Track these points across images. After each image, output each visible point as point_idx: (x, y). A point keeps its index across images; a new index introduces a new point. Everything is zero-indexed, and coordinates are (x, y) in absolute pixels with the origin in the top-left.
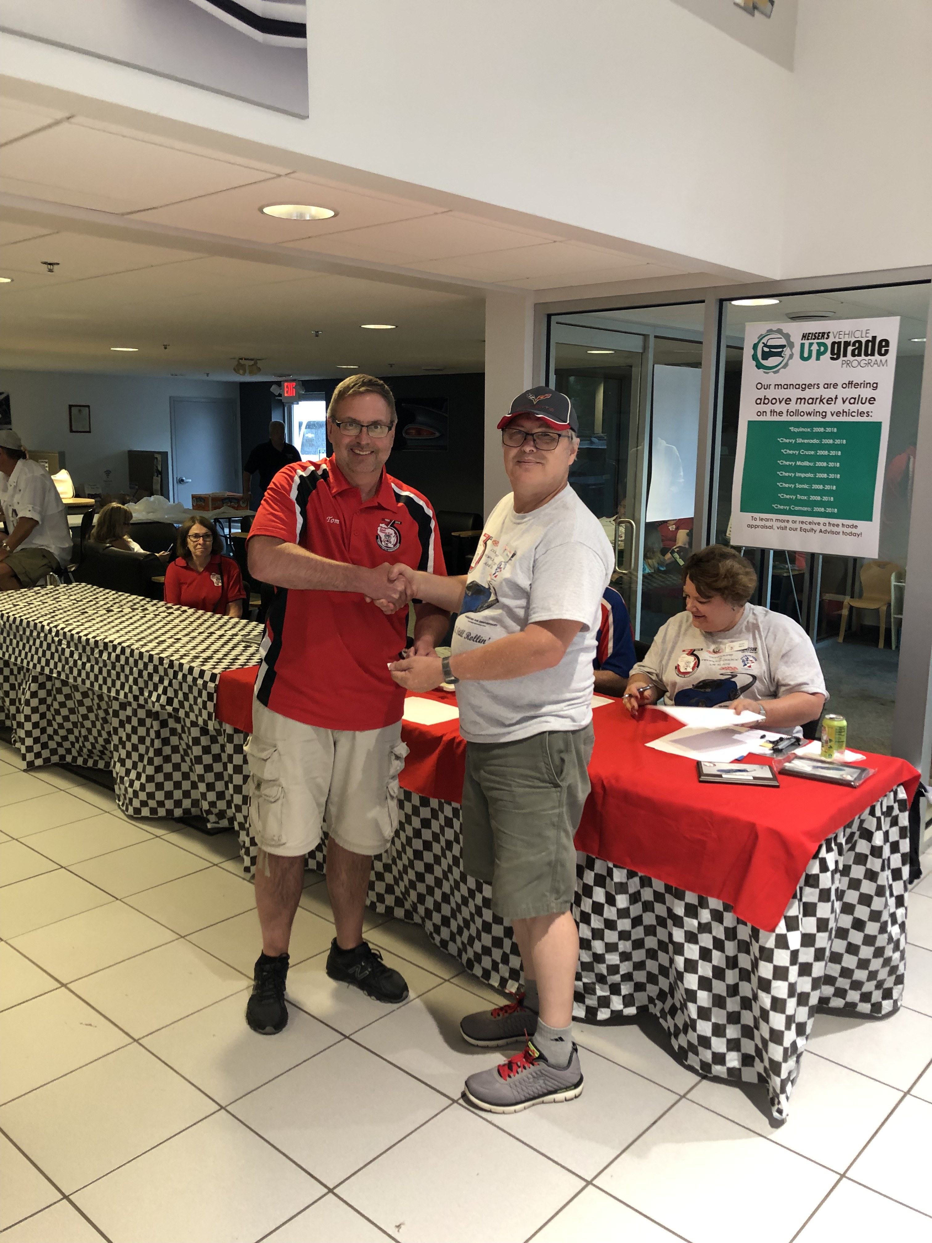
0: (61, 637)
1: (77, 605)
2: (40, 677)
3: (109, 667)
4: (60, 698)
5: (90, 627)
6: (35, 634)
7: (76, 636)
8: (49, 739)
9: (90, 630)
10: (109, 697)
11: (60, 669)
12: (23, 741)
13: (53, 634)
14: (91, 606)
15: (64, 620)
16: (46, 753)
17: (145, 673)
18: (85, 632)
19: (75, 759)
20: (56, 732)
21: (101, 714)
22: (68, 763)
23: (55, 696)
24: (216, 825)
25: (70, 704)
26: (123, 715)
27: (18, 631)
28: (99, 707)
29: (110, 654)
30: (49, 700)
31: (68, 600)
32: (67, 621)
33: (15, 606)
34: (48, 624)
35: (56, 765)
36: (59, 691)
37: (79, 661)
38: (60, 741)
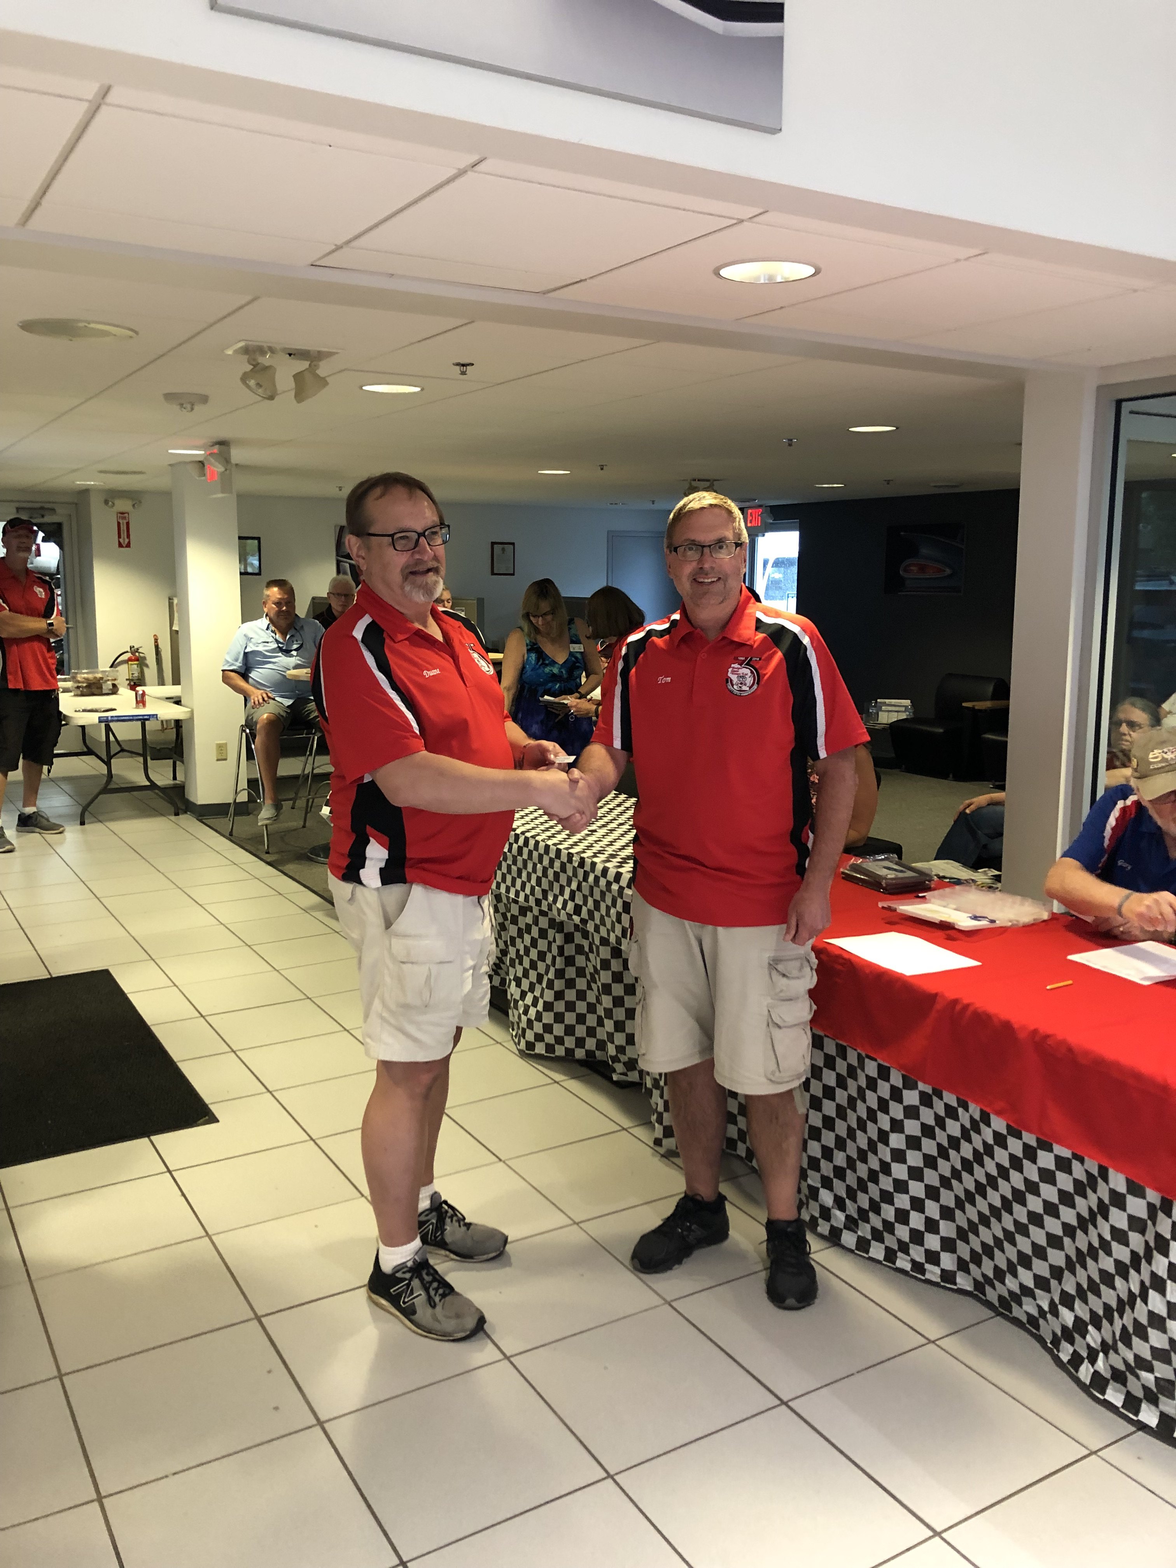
10: (508, 898)
17: (550, 872)
24: (623, 1078)
26: (522, 922)
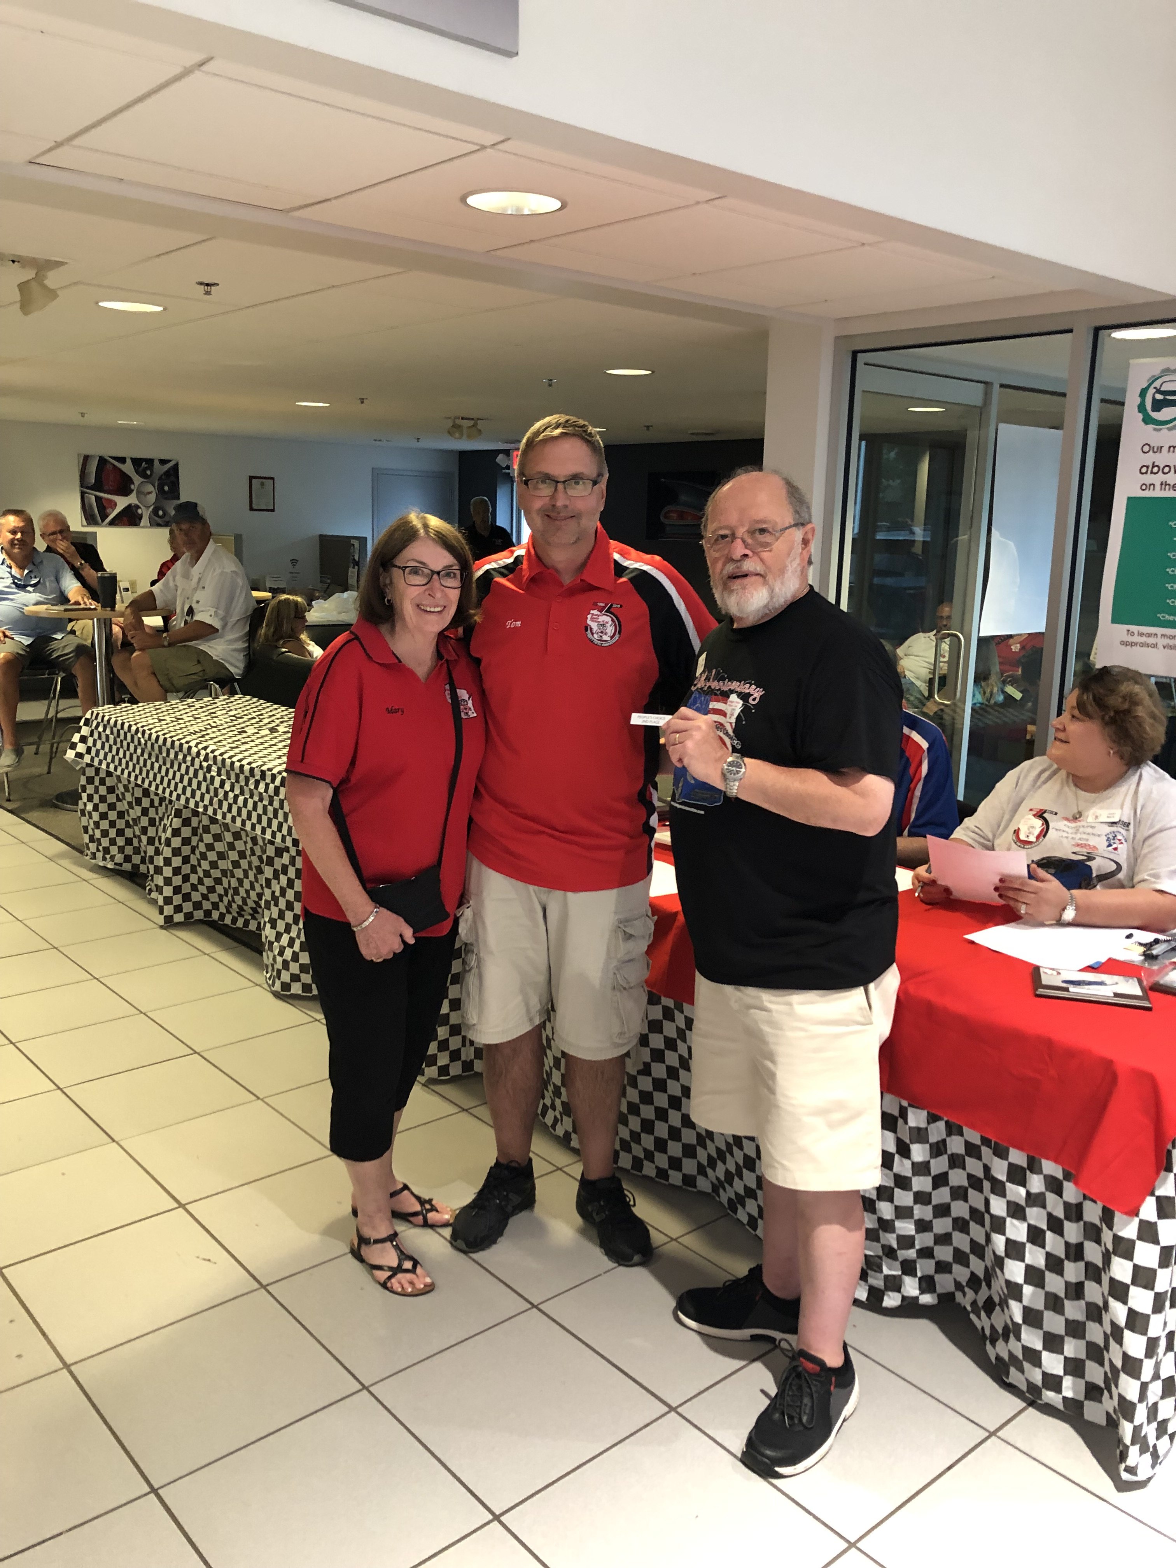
0: (211, 762)
1: (235, 723)
2: (184, 810)
3: (266, 802)
4: (208, 838)
5: (246, 751)
6: (180, 757)
7: (228, 761)
8: (192, 890)
9: (246, 754)
10: (264, 839)
11: (206, 802)
12: (159, 890)
13: (202, 758)
14: (252, 724)
15: (216, 740)
16: (188, 907)
18: (240, 756)
19: (222, 916)
20: (201, 881)
21: (255, 862)
22: (214, 921)
23: (201, 835)
25: (220, 847)
26: (278, 863)
27: (160, 752)
28: (253, 853)
29: (267, 785)
30: (194, 840)
31: (226, 716)
32: (220, 741)
33: (160, 721)
34: (196, 746)
35: (200, 921)
36: (207, 830)
37: (230, 793)
38: (205, 892)
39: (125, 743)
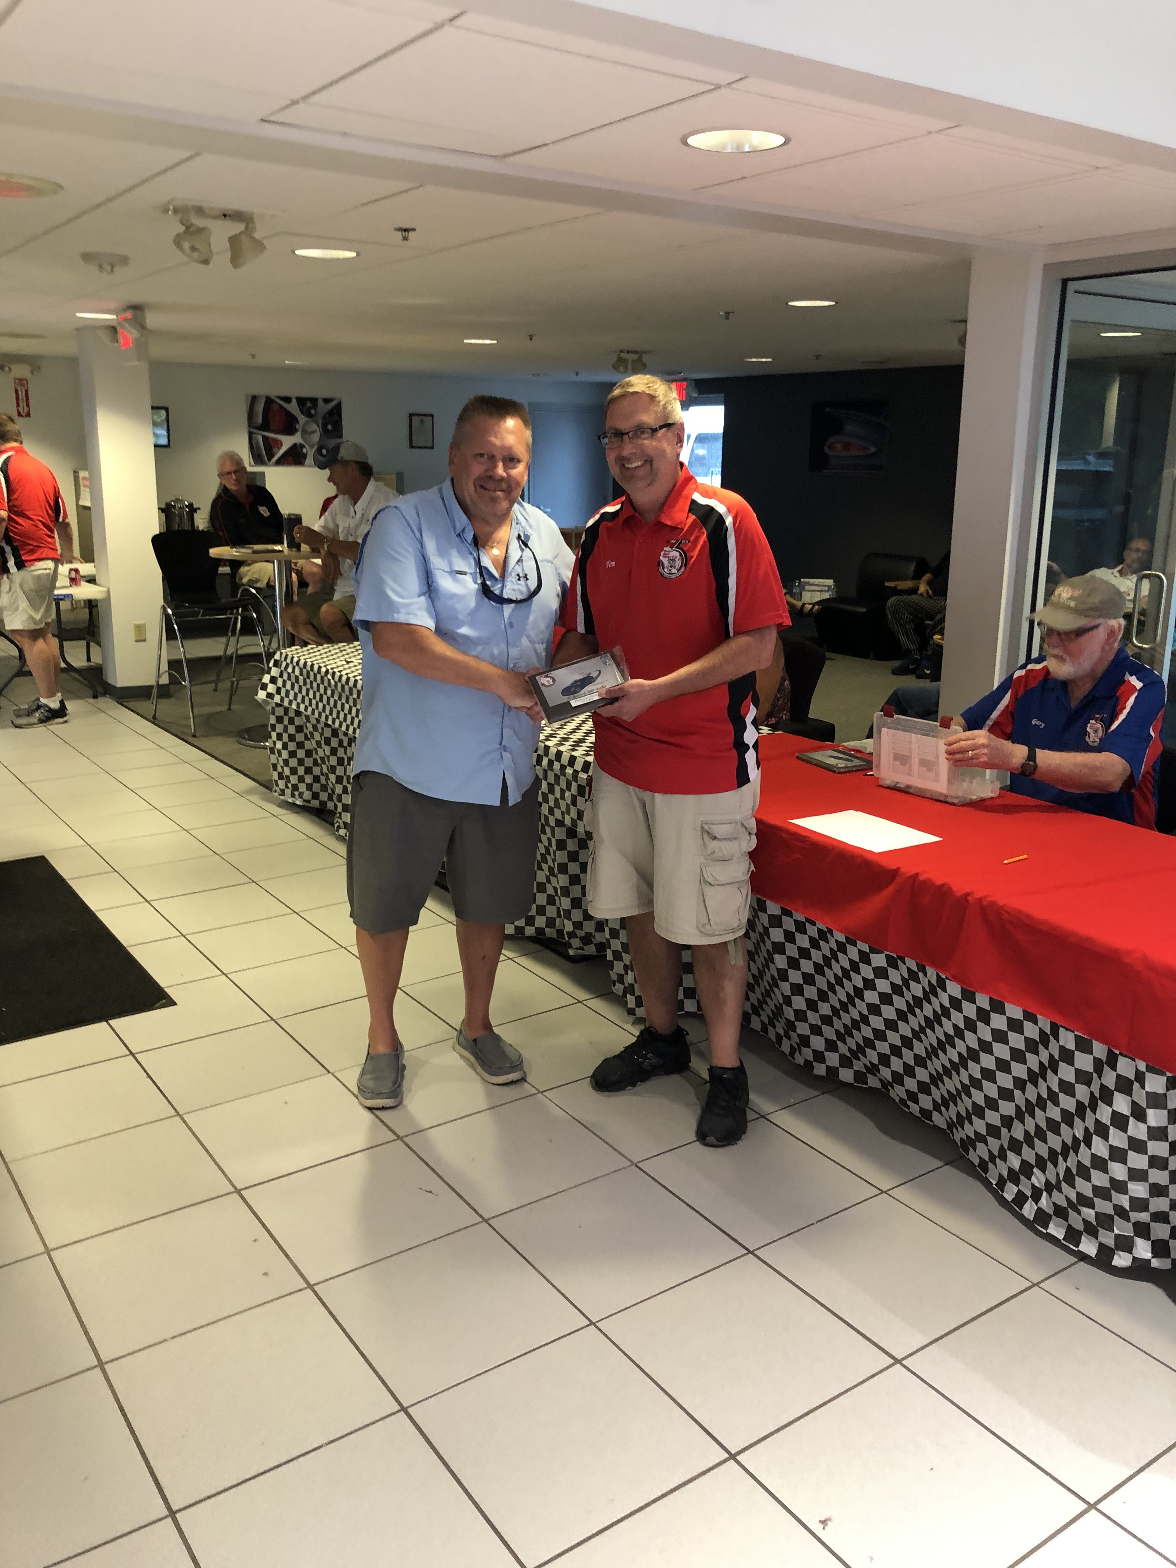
24: (581, 952)
39: (315, 685)
